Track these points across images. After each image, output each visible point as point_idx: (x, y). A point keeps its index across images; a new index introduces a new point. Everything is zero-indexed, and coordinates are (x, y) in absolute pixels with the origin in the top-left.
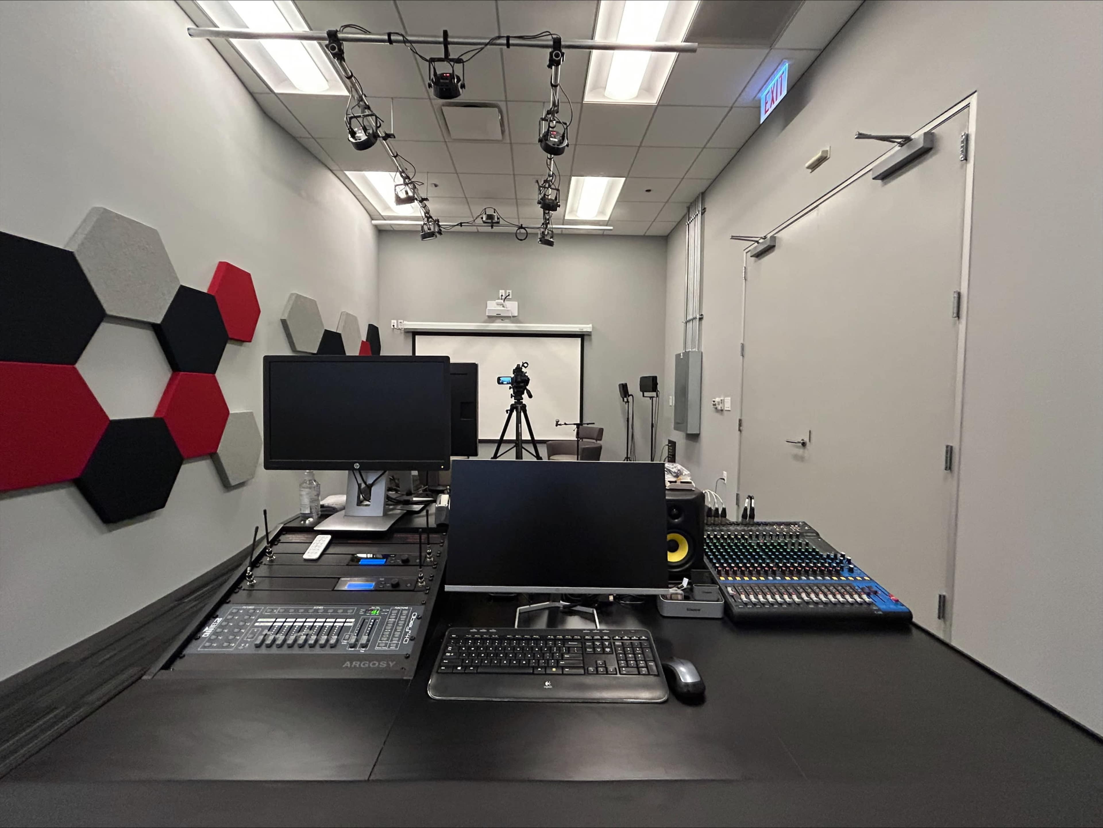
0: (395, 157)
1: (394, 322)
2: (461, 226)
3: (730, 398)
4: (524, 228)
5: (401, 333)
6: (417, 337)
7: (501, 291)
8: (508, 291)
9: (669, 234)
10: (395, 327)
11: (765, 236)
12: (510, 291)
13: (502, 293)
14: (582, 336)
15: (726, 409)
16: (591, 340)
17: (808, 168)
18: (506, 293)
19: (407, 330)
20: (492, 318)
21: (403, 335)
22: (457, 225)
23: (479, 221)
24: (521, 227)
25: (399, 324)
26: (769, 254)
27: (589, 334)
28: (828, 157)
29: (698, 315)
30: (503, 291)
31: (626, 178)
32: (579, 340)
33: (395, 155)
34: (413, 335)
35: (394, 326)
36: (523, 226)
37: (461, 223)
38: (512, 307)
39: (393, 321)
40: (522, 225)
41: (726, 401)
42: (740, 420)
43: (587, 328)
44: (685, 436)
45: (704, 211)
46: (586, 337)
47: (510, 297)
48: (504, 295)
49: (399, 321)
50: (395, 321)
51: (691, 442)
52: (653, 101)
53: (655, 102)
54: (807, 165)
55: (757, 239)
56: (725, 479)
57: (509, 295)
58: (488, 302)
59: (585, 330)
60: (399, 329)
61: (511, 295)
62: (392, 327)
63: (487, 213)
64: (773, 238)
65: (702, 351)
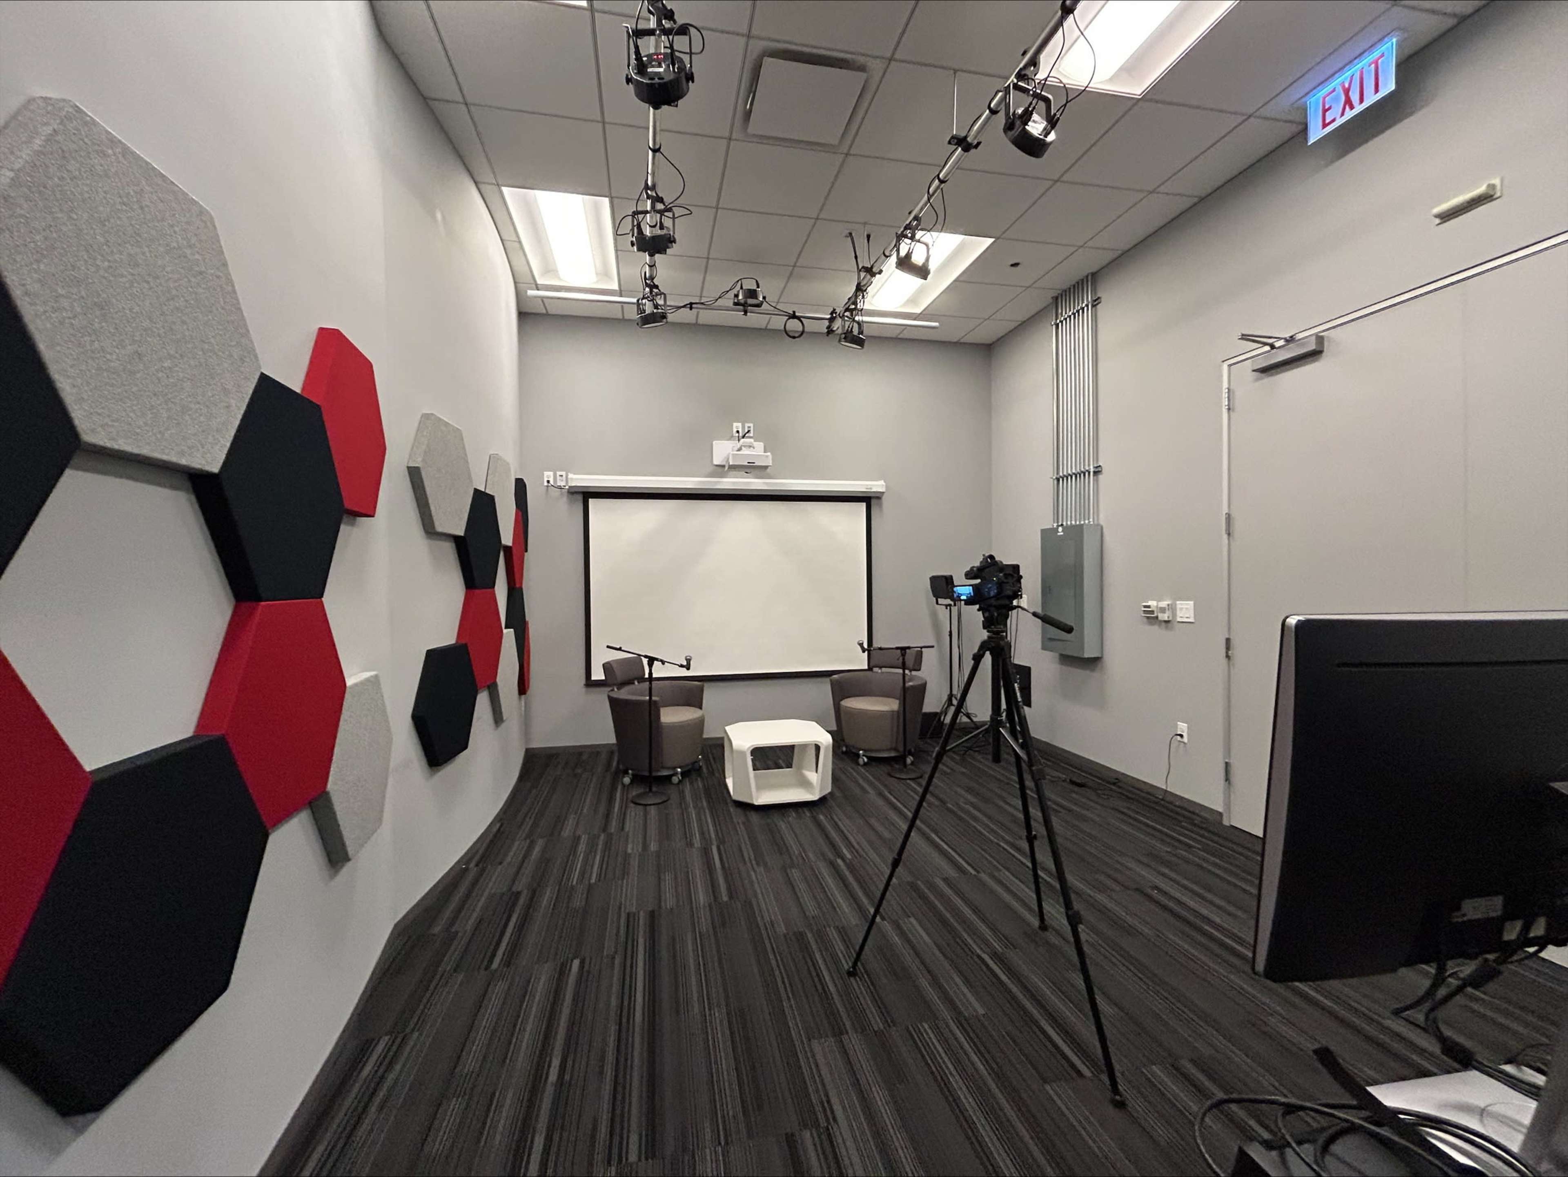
0: (655, 151)
1: (548, 475)
2: (691, 308)
3: (1192, 603)
4: (799, 318)
5: (562, 494)
6: (591, 501)
7: (735, 424)
8: (747, 425)
9: (994, 343)
10: (552, 482)
11: (1291, 337)
12: (751, 425)
13: (737, 427)
14: (868, 500)
15: (1179, 619)
16: (880, 506)
17: (1437, 216)
18: (743, 427)
19: (573, 490)
20: (722, 470)
21: (565, 499)
22: (684, 306)
23: (728, 301)
24: (793, 316)
25: (558, 478)
26: (1301, 366)
27: (878, 497)
28: (1498, 194)
29: (1092, 467)
30: (740, 425)
31: (997, 238)
32: (863, 505)
33: (657, 147)
34: (584, 497)
35: (548, 482)
36: (797, 314)
37: (691, 304)
38: (756, 451)
39: (546, 473)
40: (794, 312)
41: (1178, 606)
42: (1228, 641)
43: (876, 486)
44: (1057, 660)
45: (1096, 302)
46: (873, 502)
47: (751, 434)
48: (740, 430)
49: (559, 473)
50: (551, 474)
51: (1070, 668)
52: (1136, 89)
53: (1139, 93)
54: (1437, 210)
55: (1270, 341)
56: (1185, 734)
57: (749, 431)
58: (714, 442)
59: (874, 490)
60: (560, 488)
61: (752, 431)
62: (546, 484)
63: (744, 287)
64: (1320, 339)
65: (1102, 522)
